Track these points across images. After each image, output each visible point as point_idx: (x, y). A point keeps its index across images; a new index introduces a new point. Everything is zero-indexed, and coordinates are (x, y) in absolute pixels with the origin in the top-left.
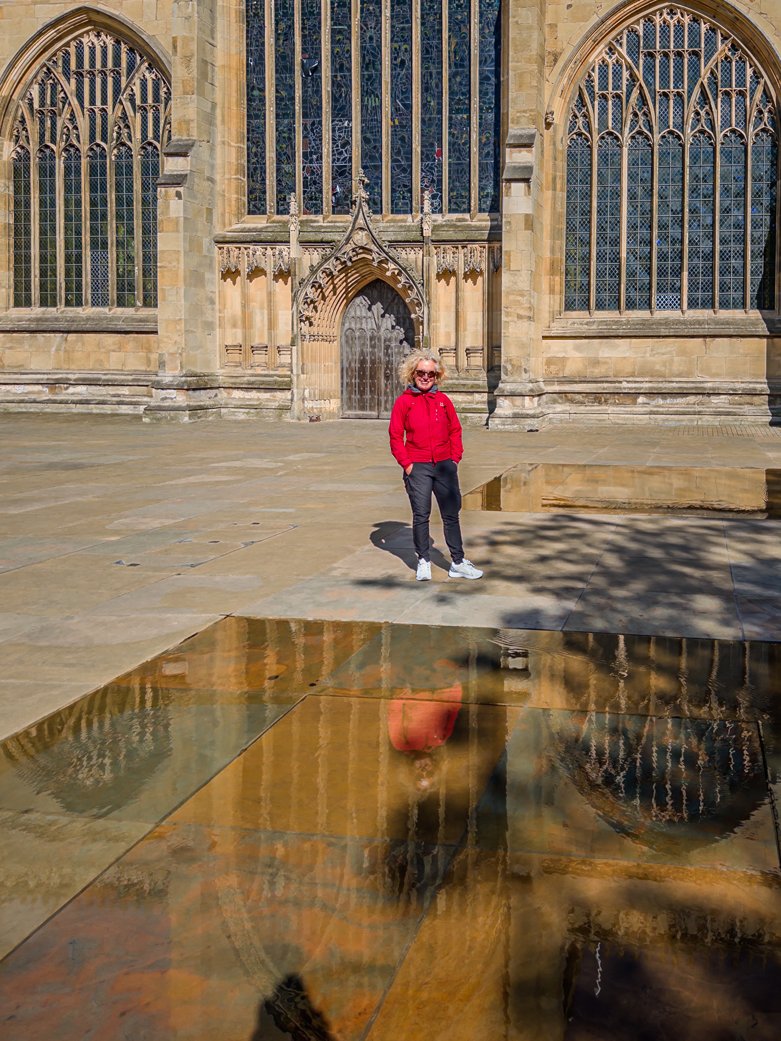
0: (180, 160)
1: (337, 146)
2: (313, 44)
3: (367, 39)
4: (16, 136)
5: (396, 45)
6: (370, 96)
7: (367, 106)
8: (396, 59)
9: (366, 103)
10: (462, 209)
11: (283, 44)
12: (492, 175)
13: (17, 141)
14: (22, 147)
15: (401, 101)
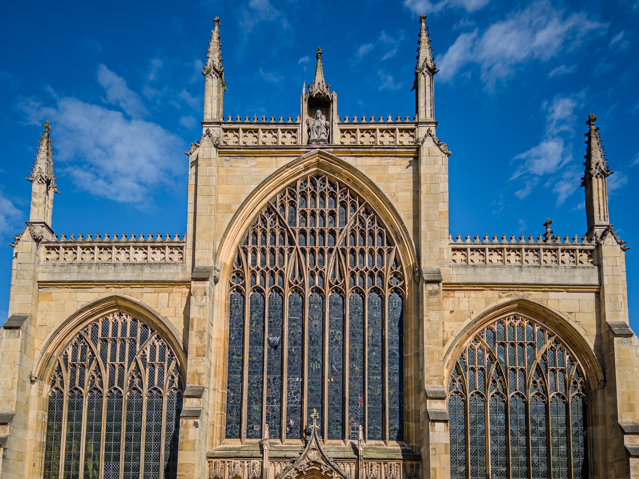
0: (195, 400)
1: (291, 394)
2: (276, 327)
3: (313, 326)
4: (53, 381)
5: (333, 331)
6: (314, 363)
7: (312, 369)
8: (332, 339)
9: (311, 366)
10: (377, 437)
11: (255, 326)
12: (398, 416)
13: (53, 385)
14: (57, 389)
15: (336, 365)
